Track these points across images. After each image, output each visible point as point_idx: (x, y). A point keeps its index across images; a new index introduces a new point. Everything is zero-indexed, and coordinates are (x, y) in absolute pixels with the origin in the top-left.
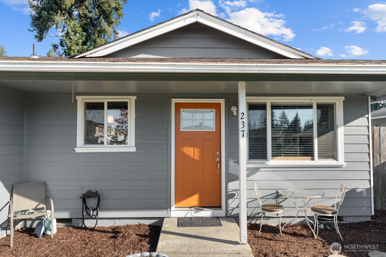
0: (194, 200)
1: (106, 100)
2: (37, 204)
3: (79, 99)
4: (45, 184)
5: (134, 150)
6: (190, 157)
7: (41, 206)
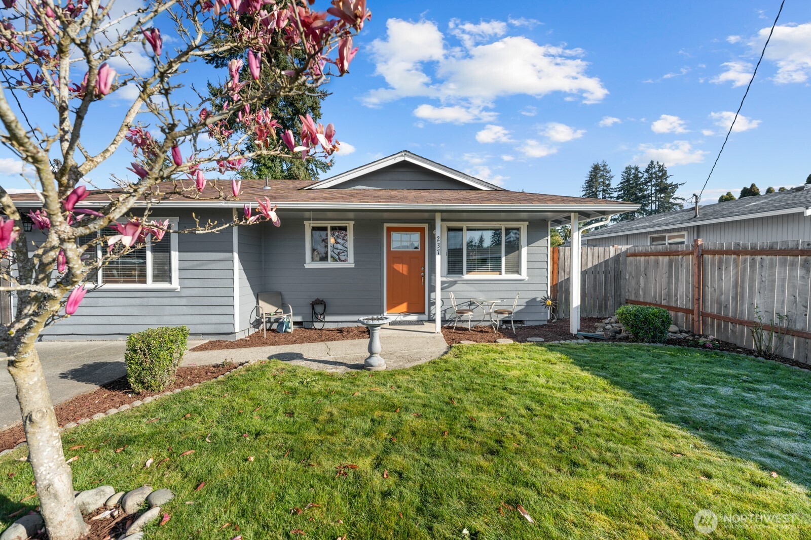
0: (403, 307)
1: (329, 224)
2: (276, 309)
3: (306, 223)
4: (280, 293)
5: (353, 266)
6: (399, 272)
7: (280, 310)
